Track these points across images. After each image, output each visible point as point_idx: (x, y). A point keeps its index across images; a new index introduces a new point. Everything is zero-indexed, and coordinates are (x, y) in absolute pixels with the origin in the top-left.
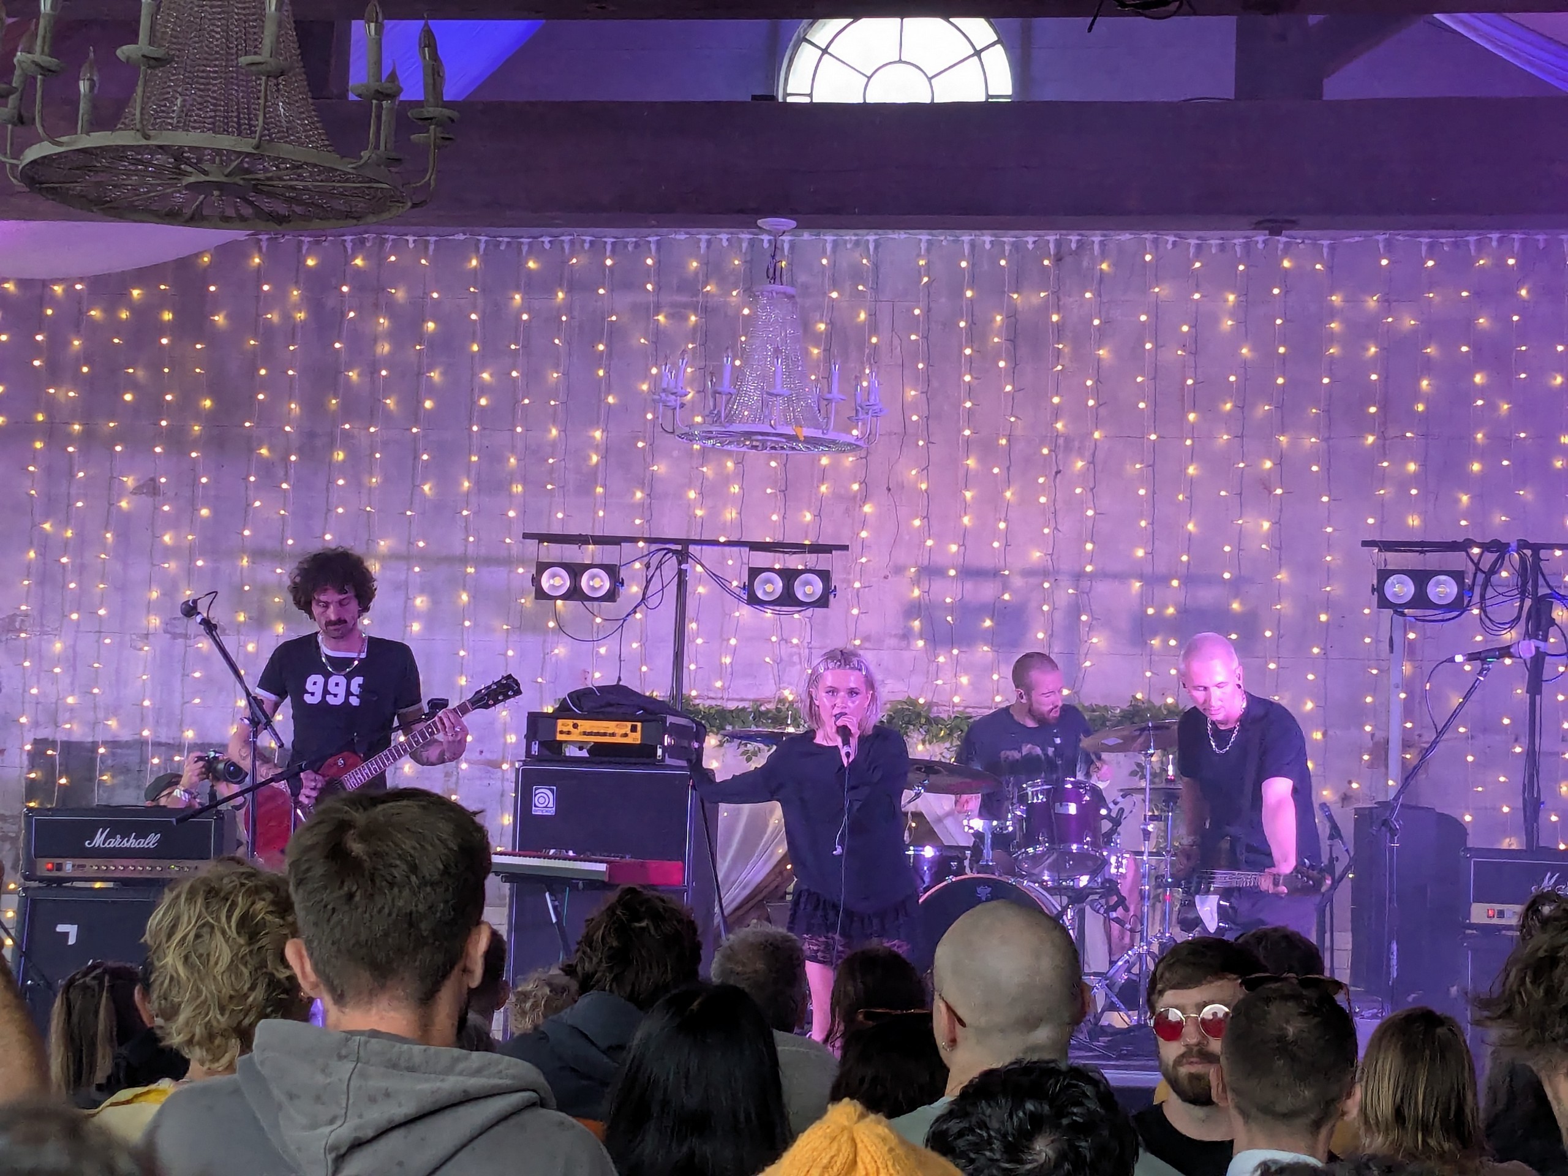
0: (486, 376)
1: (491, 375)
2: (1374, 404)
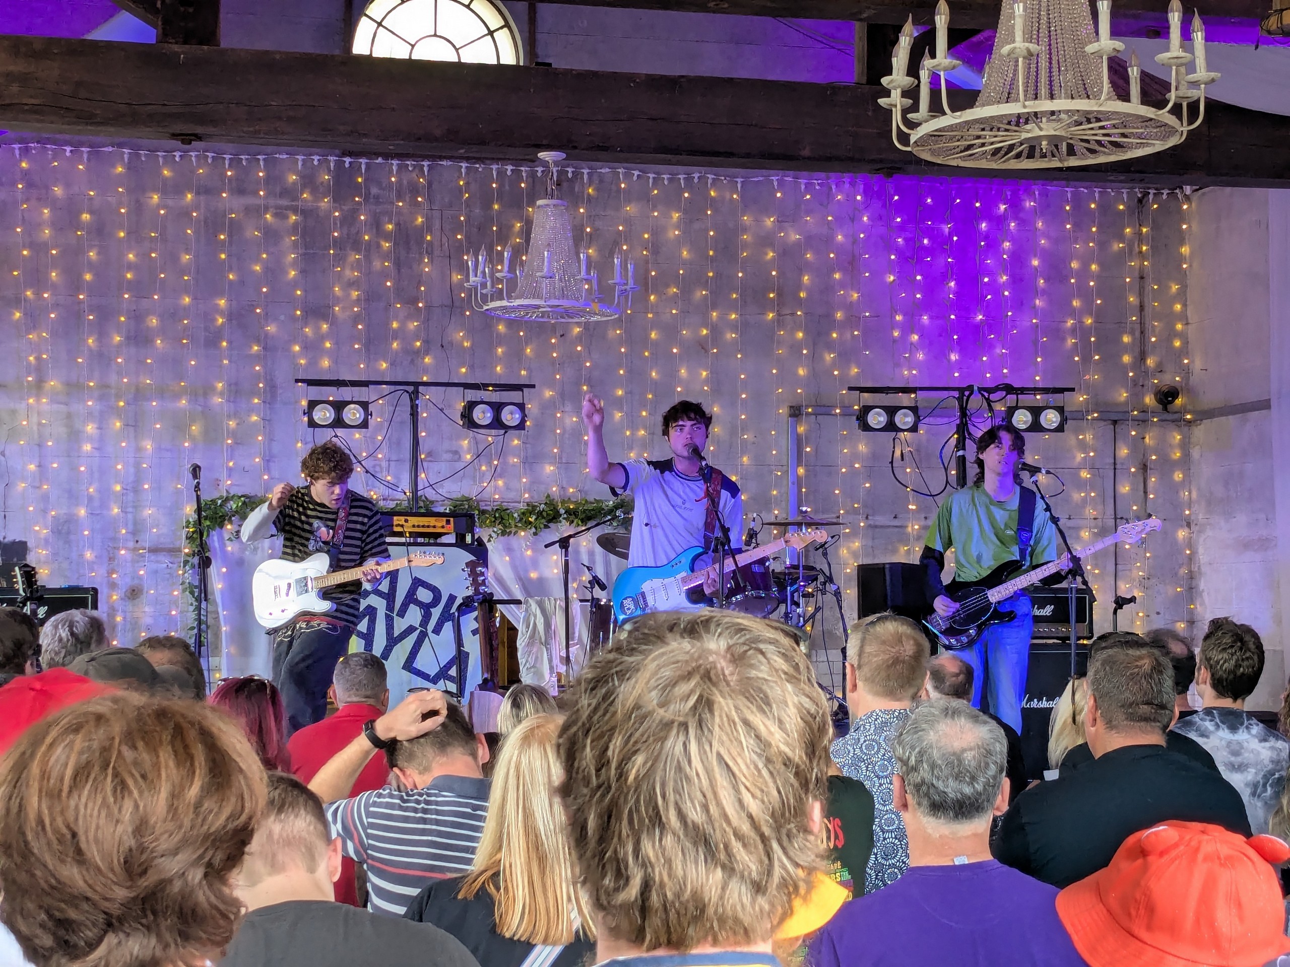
0: (131, 256)
1: (136, 256)
2: (773, 292)
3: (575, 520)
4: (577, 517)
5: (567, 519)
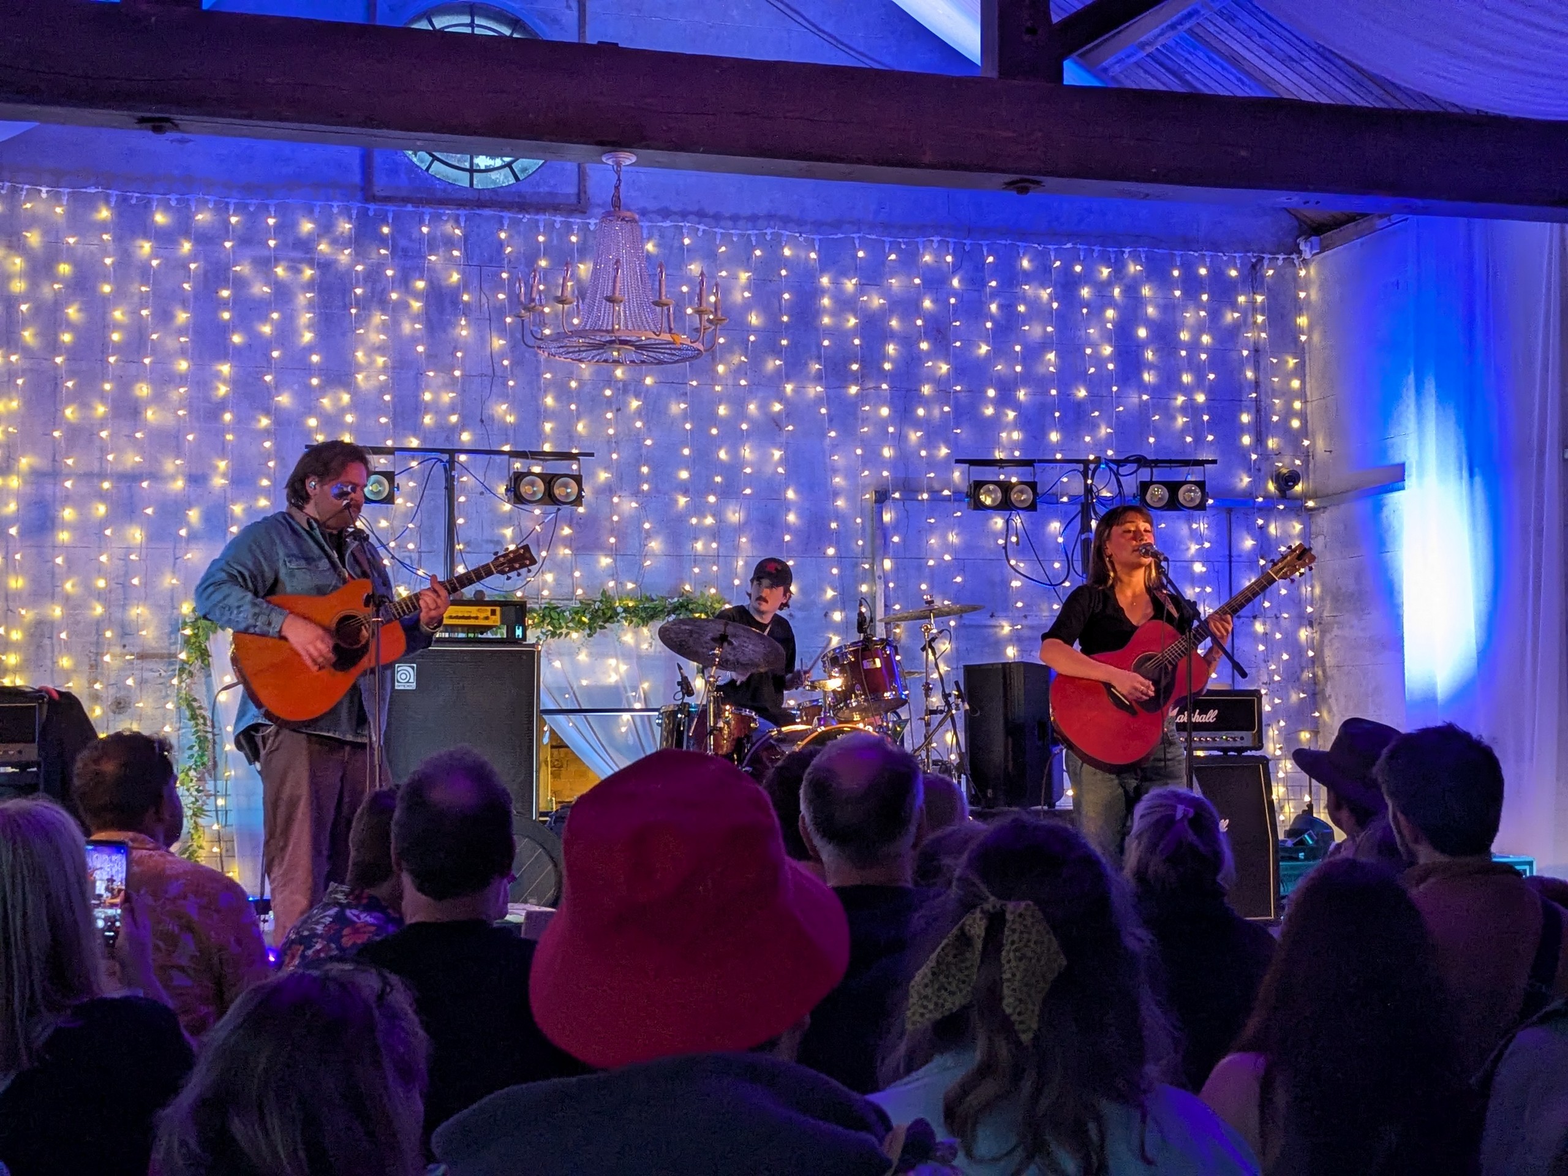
0: (118, 314)
1: (124, 313)
2: (856, 362)
3: (635, 620)
4: (636, 616)
5: (625, 618)
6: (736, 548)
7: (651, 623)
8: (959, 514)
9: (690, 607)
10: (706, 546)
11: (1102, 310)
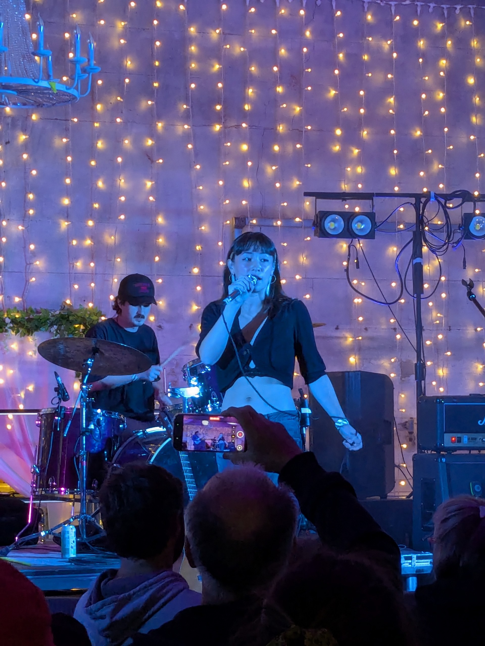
2: (219, 103)
3: (21, 330)
4: (23, 326)
5: (12, 328)
6: (113, 267)
7: (35, 333)
8: (309, 238)
9: (71, 318)
10: (86, 264)
11: (437, 60)
